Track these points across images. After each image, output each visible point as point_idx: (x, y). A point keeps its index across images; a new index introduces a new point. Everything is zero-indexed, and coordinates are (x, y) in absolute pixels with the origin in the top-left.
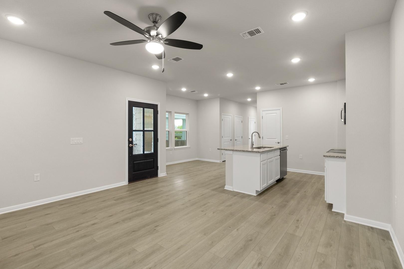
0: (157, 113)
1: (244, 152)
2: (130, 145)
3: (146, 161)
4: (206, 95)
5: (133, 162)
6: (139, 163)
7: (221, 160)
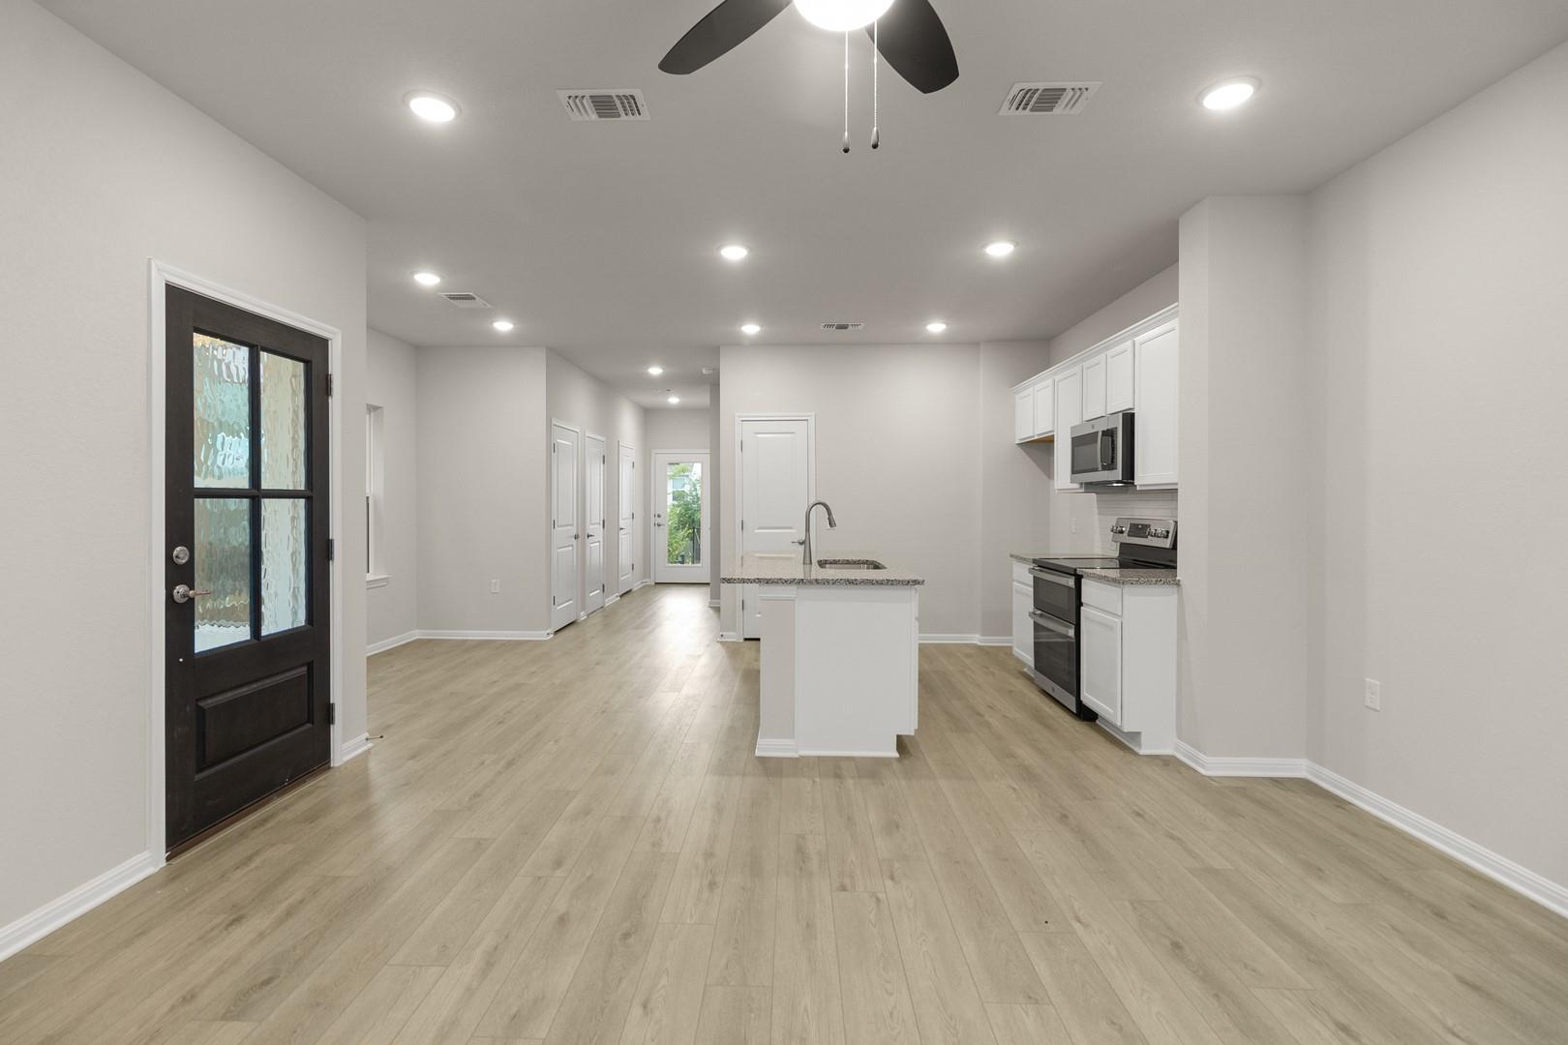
0: (327, 391)
1: (851, 586)
2: (180, 589)
3: (268, 682)
4: (503, 326)
5: (197, 705)
6: (230, 704)
7: (549, 627)
